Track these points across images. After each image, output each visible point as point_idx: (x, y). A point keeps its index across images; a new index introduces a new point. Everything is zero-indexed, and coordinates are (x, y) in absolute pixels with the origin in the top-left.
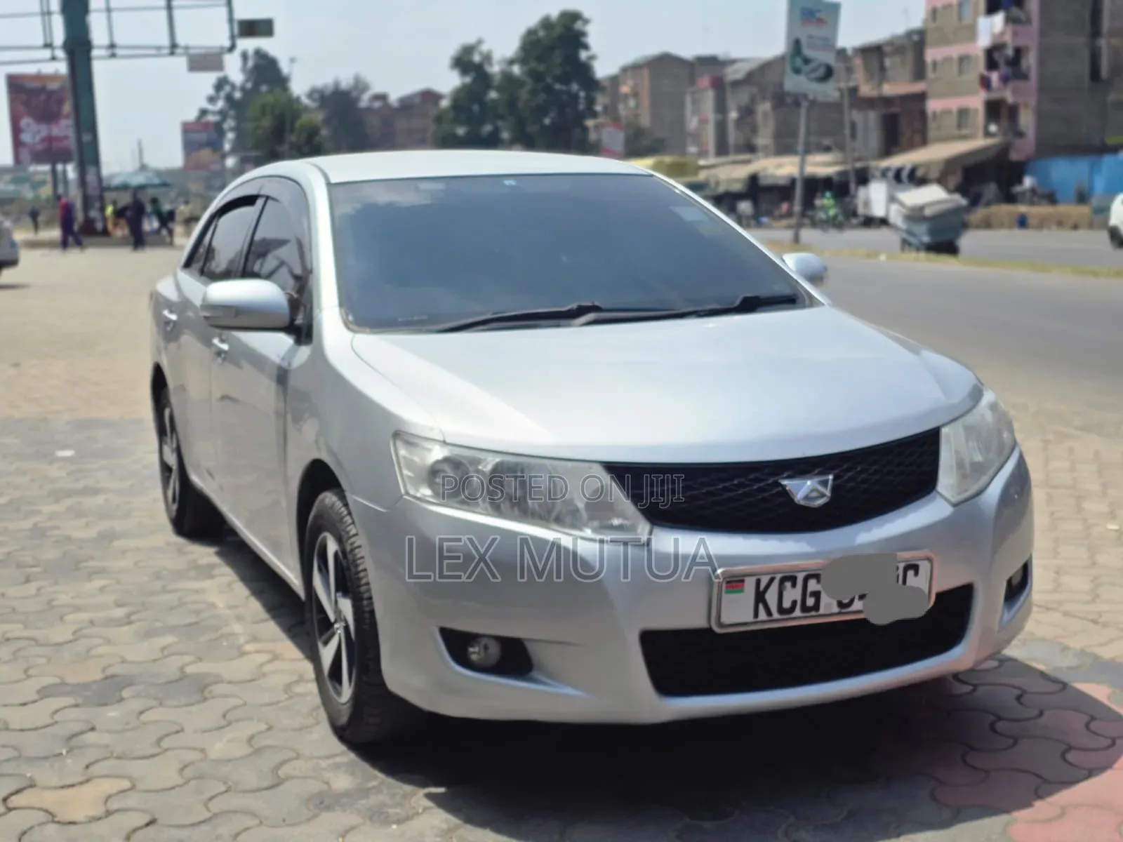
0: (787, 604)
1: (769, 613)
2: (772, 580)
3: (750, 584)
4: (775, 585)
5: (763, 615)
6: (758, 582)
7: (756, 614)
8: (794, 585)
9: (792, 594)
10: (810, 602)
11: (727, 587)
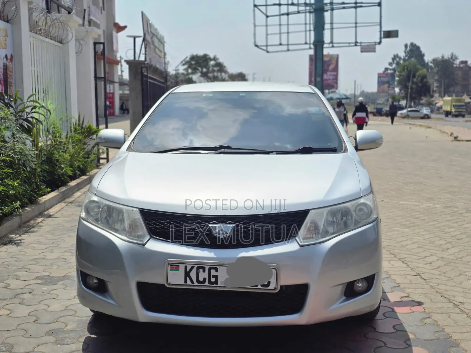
0: (201, 279)
1: (192, 281)
2: (193, 267)
3: (182, 267)
4: (195, 270)
5: (189, 282)
6: (186, 267)
7: (186, 282)
8: (204, 271)
9: (203, 275)
10: (213, 280)
11: (170, 268)
